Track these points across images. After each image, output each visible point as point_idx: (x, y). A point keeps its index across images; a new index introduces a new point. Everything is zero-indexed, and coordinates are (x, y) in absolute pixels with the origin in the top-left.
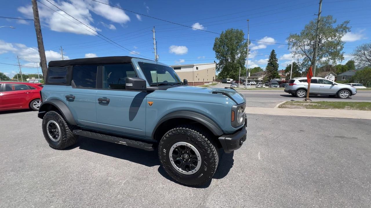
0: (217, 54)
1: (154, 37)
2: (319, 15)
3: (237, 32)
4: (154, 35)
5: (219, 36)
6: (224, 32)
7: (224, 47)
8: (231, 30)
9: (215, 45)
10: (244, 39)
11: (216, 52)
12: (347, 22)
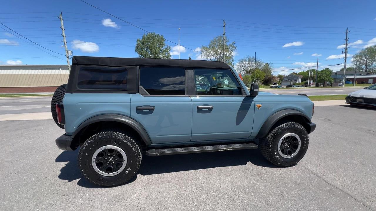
0: (140, 56)
1: (63, 27)
2: (224, 35)
3: (159, 37)
4: (62, 24)
5: (141, 38)
6: (146, 35)
7: (146, 49)
8: (153, 34)
9: (137, 47)
10: (165, 45)
11: (139, 54)
12: (234, 43)
